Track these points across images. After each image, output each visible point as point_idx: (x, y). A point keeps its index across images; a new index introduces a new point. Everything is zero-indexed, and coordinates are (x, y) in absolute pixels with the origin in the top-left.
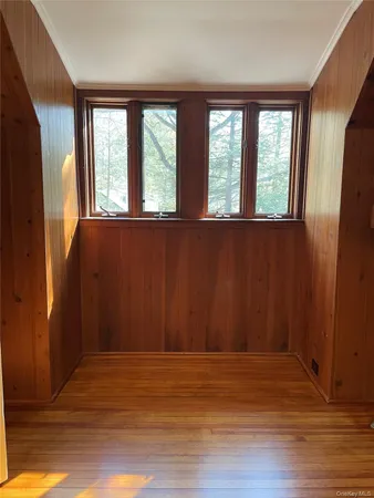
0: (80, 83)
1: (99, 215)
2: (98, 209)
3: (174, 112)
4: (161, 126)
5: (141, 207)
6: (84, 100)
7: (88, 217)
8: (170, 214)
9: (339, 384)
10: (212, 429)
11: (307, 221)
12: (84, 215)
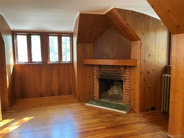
0: (13, 29)
1: (20, 63)
2: (19, 62)
3: (40, 36)
4: (36, 40)
5: (32, 60)
6: (14, 34)
7: (16, 64)
8: (40, 62)
9: (79, 98)
10: (49, 109)
11: (74, 62)
12: (15, 63)
